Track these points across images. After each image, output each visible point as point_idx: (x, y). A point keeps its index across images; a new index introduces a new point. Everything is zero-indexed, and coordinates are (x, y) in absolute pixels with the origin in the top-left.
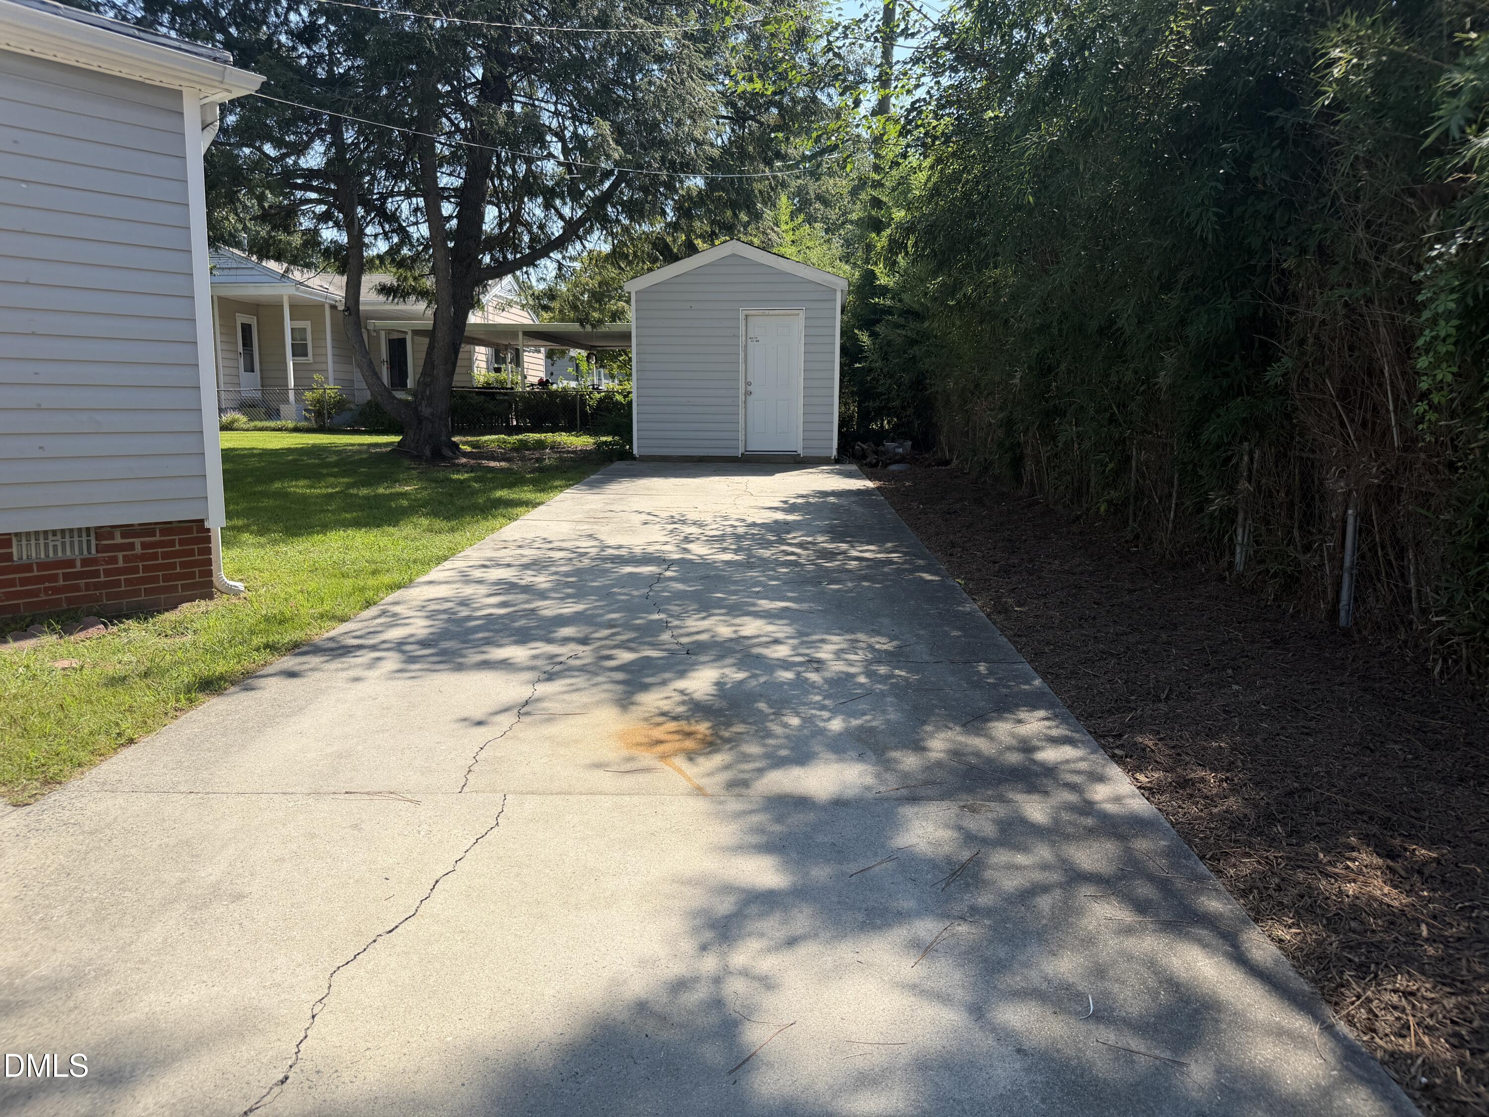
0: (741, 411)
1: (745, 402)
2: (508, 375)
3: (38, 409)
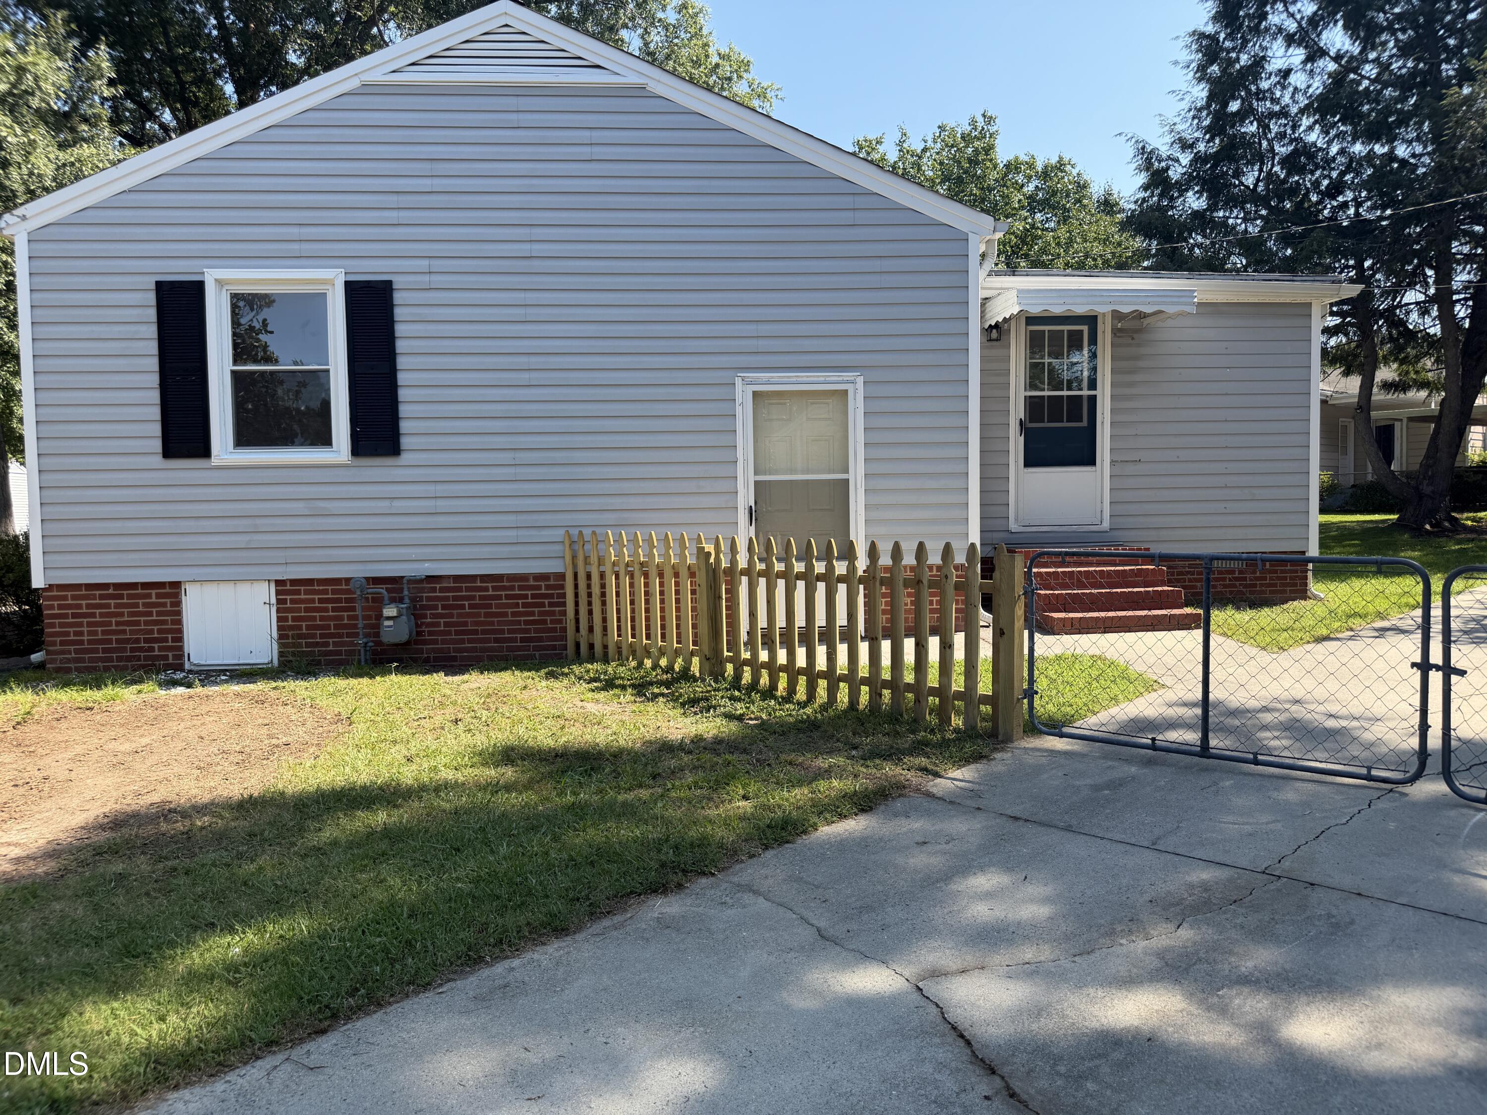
3: (1226, 487)
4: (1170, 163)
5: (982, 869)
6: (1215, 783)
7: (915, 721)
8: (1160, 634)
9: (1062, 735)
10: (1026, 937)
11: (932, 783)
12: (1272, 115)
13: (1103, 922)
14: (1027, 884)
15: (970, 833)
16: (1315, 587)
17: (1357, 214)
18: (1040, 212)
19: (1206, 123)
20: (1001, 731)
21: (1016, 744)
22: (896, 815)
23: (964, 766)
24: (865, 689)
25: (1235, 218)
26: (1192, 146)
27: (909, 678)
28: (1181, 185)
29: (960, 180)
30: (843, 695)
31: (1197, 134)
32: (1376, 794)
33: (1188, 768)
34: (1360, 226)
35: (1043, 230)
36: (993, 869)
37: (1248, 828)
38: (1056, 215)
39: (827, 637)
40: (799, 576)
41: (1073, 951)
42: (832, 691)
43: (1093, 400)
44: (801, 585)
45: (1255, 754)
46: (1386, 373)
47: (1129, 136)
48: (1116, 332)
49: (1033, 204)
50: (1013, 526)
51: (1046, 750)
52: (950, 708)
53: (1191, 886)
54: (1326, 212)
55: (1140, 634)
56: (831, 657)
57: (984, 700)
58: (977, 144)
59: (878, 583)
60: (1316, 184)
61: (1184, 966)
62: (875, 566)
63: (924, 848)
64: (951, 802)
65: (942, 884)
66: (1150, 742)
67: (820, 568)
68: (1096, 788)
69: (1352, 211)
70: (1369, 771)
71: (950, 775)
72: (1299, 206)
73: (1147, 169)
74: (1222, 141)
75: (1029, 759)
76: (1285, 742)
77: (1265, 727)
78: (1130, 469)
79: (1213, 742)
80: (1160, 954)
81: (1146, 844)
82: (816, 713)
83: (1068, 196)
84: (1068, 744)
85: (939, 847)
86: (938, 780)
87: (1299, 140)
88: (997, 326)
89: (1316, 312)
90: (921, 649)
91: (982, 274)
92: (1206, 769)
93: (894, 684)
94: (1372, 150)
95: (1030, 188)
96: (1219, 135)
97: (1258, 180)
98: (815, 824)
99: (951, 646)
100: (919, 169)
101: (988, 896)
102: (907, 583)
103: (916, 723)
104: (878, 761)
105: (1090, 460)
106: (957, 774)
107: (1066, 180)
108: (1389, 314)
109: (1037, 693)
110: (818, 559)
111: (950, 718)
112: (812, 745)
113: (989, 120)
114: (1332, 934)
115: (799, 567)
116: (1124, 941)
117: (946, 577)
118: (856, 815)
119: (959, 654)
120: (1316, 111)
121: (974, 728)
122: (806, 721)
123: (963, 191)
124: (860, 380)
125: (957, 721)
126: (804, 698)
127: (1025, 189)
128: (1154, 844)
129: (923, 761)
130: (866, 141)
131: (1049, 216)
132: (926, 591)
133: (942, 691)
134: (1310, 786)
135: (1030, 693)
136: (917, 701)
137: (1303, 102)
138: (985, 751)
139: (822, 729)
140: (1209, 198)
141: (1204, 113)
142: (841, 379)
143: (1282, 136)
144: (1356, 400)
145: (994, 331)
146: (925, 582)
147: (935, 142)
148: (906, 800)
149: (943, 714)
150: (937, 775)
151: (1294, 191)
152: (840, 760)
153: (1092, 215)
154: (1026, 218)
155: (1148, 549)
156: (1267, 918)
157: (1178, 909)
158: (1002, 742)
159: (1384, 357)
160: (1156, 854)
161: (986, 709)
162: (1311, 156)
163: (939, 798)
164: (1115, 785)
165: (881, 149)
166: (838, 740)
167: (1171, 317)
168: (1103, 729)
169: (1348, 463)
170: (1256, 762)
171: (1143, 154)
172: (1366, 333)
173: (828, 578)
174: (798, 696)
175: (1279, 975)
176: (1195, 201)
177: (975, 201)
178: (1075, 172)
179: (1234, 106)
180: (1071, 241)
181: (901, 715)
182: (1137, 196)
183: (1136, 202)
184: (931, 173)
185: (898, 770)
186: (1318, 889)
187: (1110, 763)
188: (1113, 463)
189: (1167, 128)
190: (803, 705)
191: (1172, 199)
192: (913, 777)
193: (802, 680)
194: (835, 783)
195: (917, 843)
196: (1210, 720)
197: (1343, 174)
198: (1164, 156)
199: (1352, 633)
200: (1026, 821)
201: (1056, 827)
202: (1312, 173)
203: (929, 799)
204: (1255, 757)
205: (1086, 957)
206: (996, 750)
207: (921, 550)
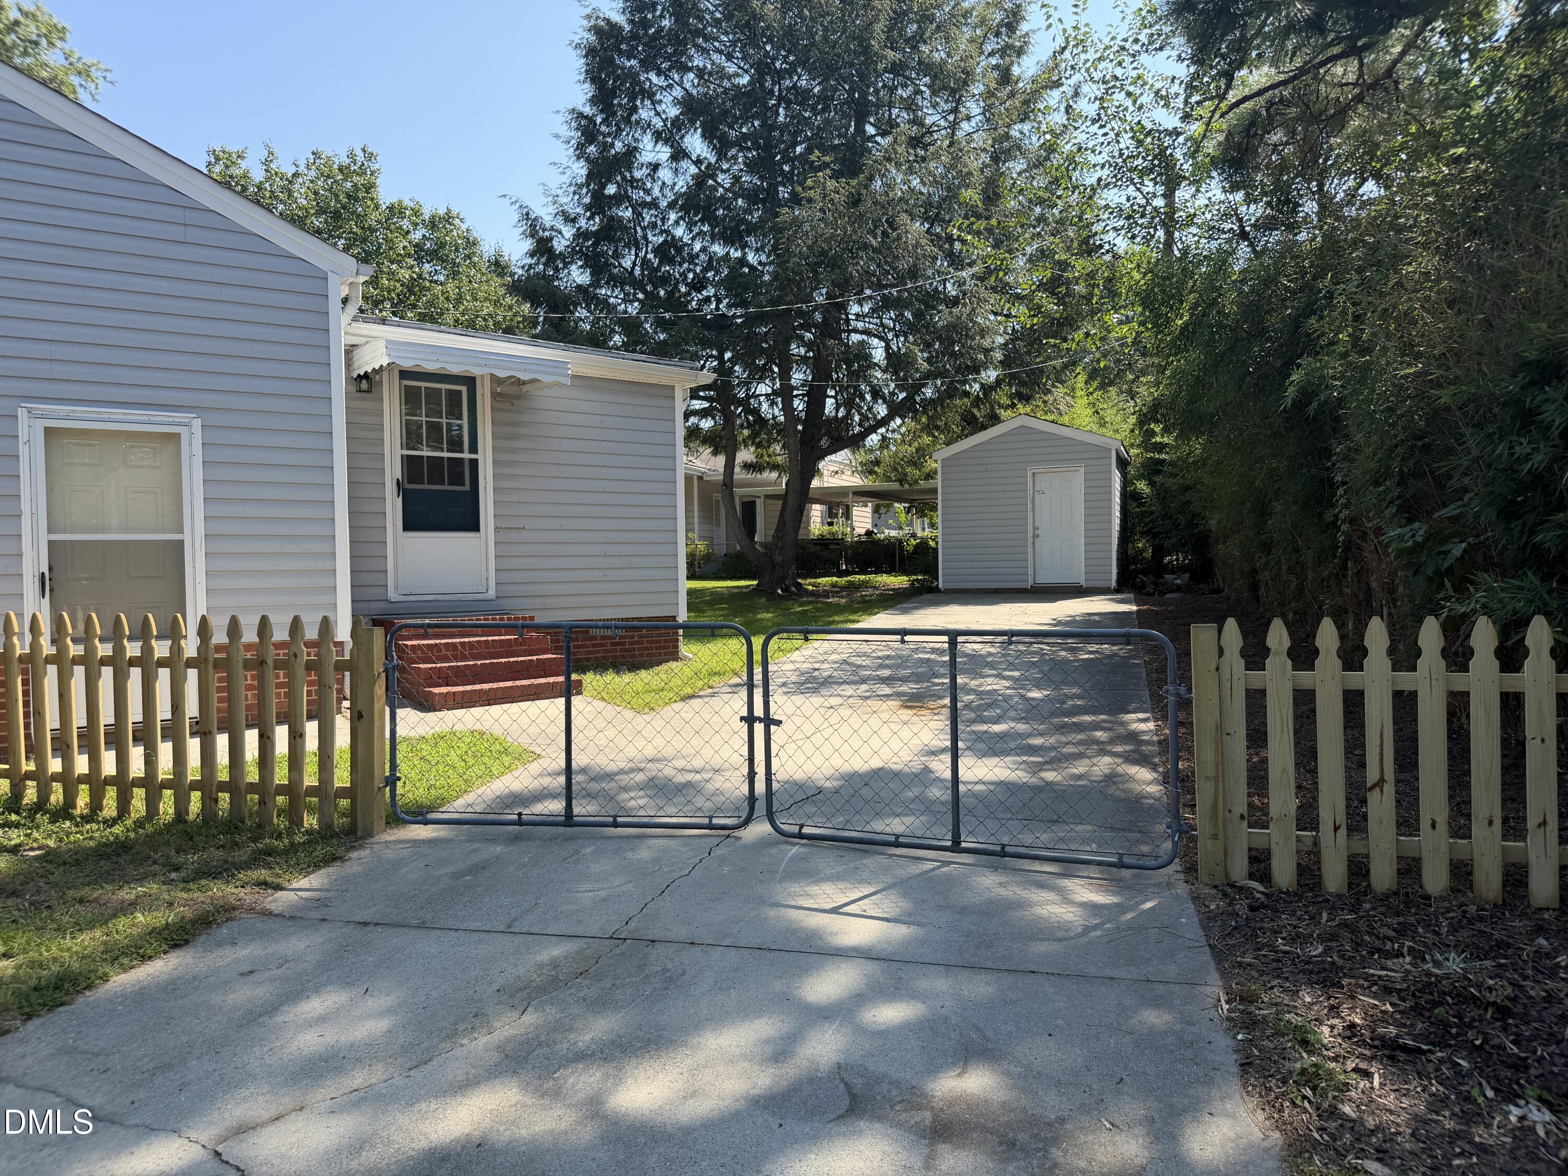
0: (1030, 550)
1: (1034, 543)
2: (839, 527)
3: (605, 555)
4: (554, 233)
5: (317, 990)
6: (577, 852)
7: (260, 826)
8: (524, 705)
9: (427, 823)
10: (359, 1060)
11: (270, 899)
12: (644, 204)
13: (444, 1024)
14: (367, 997)
15: (309, 950)
16: (686, 649)
17: (717, 309)
18: (429, 262)
19: (587, 200)
20: (360, 826)
21: (377, 838)
22: (219, 945)
23: (313, 872)
24: (196, 796)
25: (614, 296)
26: (574, 220)
27: (252, 775)
28: (565, 258)
29: (336, 215)
30: (167, 806)
31: (579, 210)
32: (716, 841)
33: (553, 839)
34: (721, 321)
35: (431, 281)
36: (330, 988)
37: (603, 894)
38: (445, 268)
39: (144, 735)
40: (104, 662)
41: (409, 1065)
42: (152, 802)
43: (474, 463)
44: (107, 673)
45: (615, 817)
46: (745, 455)
47: (514, 199)
48: (495, 396)
49: (420, 253)
50: (393, 595)
51: (410, 841)
52: (302, 806)
53: (541, 966)
54: (694, 303)
55: (506, 706)
56: (150, 760)
57: (342, 793)
58: (356, 179)
59: (210, 666)
60: (684, 275)
61: (523, 1054)
62: (207, 646)
63: (250, 978)
64: (291, 918)
65: (266, 1018)
66: (516, 817)
67: (133, 649)
68: (458, 875)
69: (713, 306)
70: (710, 821)
71: (295, 885)
72: (670, 294)
73: (532, 236)
74: (601, 221)
75: (390, 854)
76: (642, 802)
77: (625, 789)
78: (514, 536)
79: (576, 810)
80: (500, 1048)
81: (501, 928)
82: (128, 831)
83: (457, 250)
84: (434, 831)
85: (267, 974)
86: (280, 894)
87: (668, 232)
88: (366, 376)
89: (679, 395)
90: (266, 741)
91: (345, 318)
92: (570, 839)
93: (234, 786)
94: (728, 253)
95: (417, 236)
96: (598, 214)
97: (634, 264)
98: (106, 974)
99: (302, 736)
100: (290, 196)
101: (321, 1020)
102: (247, 665)
103: (261, 828)
104: (203, 882)
105: (474, 526)
106: (304, 883)
107: (455, 233)
108: (745, 402)
109: (399, 779)
110: (130, 639)
111: (302, 818)
112: (118, 872)
113: (370, 156)
114: (665, 989)
115: (104, 650)
116: (465, 1041)
117: (295, 656)
118: (165, 953)
119: (311, 742)
120: (681, 209)
121: (330, 826)
122: (112, 844)
123: (341, 227)
124: (197, 424)
125: (310, 821)
126: (114, 814)
127: (411, 236)
128: (509, 927)
129: (263, 874)
130: (224, 152)
131: (438, 268)
132: (270, 672)
133: (292, 789)
134: (661, 842)
135: (392, 781)
136: (262, 802)
137: (671, 197)
138: (341, 851)
139: (134, 851)
140: (592, 274)
141: (584, 190)
142: (171, 419)
143: (653, 225)
144: (722, 478)
145: (364, 381)
146: (270, 662)
147: (308, 167)
148: (235, 924)
149: (293, 814)
150: (278, 888)
151: (665, 280)
152: (153, 887)
153: (483, 274)
154: (412, 267)
155: (532, 618)
156: (609, 985)
157: (524, 994)
158: (362, 838)
159: (744, 441)
160: (511, 938)
161: (344, 803)
162: (679, 250)
163: (277, 915)
164: (476, 869)
165: (244, 164)
166: (155, 863)
167: (547, 386)
168: (470, 809)
169: (721, 534)
170: (616, 825)
171: (527, 219)
172: (729, 418)
173: (145, 662)
174: (104, 812)
175: (613, 1042)
176: (578, 275)
177: (355, 240)
178: (464, 227)
179: (611, 189)
180: (461, 298)
181: (243, 822)
182: (524, 262)
183: (523, 267)
184: (305, 202)
185: (231, 889)
186: (658, 945)
187: (476, 845)
188: (497, 529)
189: (550, 199)
190: (114, 822)
191: (557, 270)
192: (246, 895)
193: (111, 793)
194: (140, 917)
195: (242, 974)
196: (574, 788)
197: (705, 270)
198: (548, 226)
199: (710, 691)
200: (377, 924)
201: (409, 926)
202: (680, 265)
203: (265, 918)
204: (615, 820)
205: (422, 1068)
206: (353, 848)
207: (264, 625)
